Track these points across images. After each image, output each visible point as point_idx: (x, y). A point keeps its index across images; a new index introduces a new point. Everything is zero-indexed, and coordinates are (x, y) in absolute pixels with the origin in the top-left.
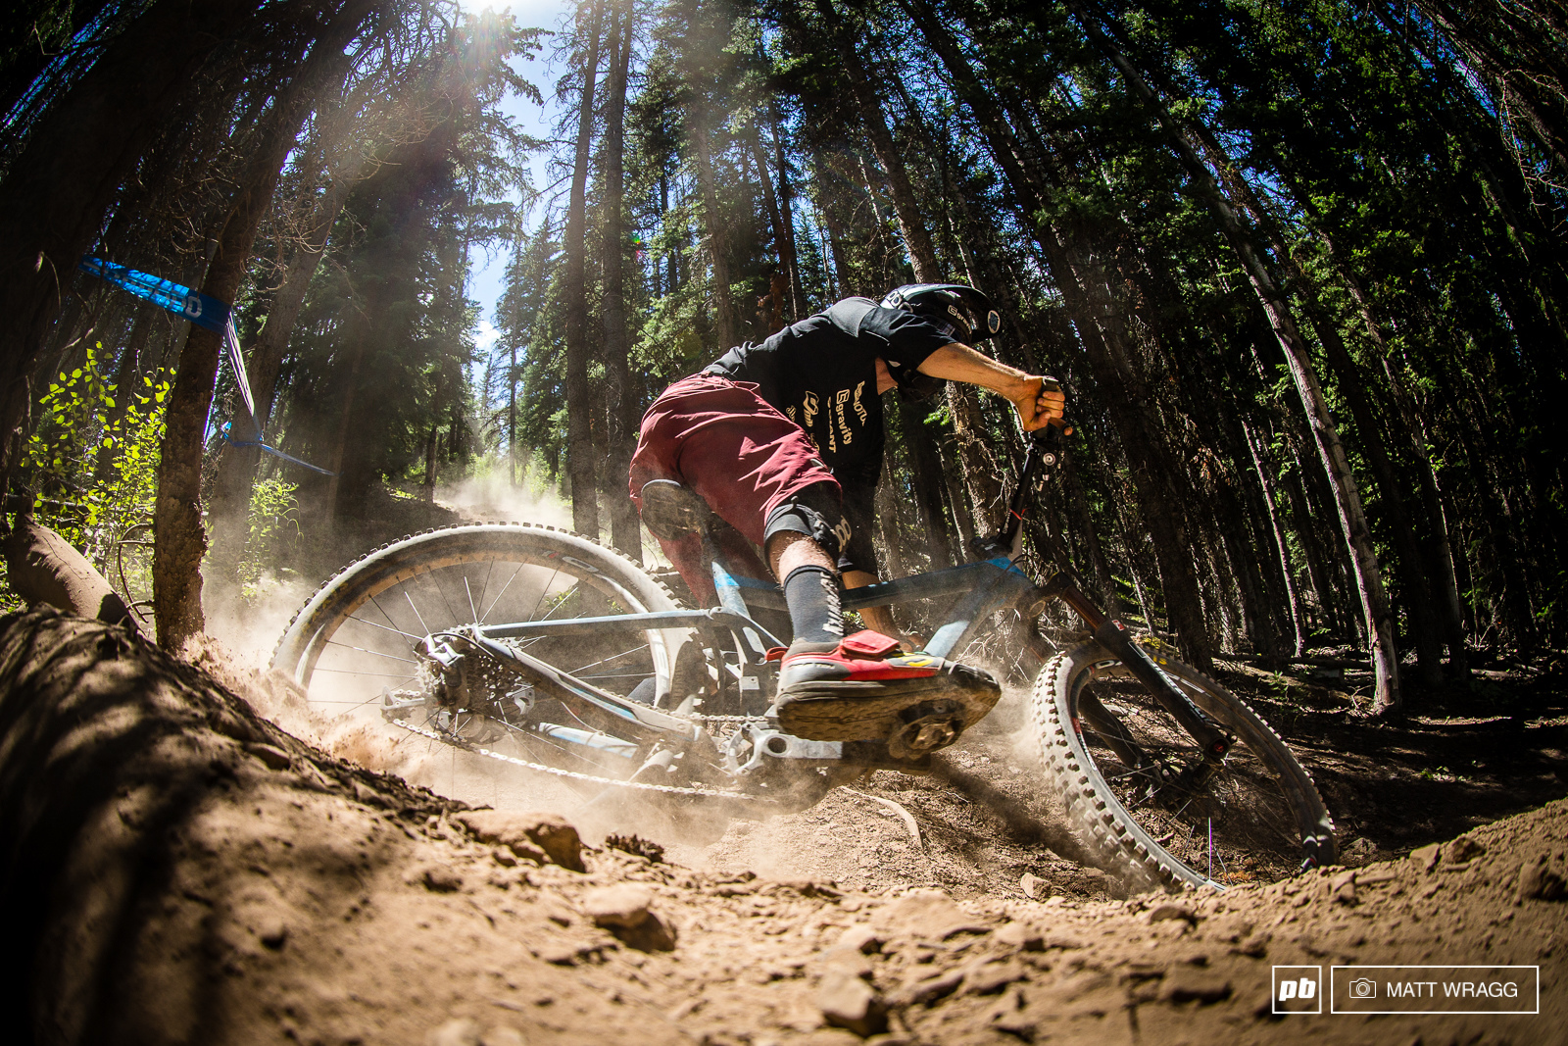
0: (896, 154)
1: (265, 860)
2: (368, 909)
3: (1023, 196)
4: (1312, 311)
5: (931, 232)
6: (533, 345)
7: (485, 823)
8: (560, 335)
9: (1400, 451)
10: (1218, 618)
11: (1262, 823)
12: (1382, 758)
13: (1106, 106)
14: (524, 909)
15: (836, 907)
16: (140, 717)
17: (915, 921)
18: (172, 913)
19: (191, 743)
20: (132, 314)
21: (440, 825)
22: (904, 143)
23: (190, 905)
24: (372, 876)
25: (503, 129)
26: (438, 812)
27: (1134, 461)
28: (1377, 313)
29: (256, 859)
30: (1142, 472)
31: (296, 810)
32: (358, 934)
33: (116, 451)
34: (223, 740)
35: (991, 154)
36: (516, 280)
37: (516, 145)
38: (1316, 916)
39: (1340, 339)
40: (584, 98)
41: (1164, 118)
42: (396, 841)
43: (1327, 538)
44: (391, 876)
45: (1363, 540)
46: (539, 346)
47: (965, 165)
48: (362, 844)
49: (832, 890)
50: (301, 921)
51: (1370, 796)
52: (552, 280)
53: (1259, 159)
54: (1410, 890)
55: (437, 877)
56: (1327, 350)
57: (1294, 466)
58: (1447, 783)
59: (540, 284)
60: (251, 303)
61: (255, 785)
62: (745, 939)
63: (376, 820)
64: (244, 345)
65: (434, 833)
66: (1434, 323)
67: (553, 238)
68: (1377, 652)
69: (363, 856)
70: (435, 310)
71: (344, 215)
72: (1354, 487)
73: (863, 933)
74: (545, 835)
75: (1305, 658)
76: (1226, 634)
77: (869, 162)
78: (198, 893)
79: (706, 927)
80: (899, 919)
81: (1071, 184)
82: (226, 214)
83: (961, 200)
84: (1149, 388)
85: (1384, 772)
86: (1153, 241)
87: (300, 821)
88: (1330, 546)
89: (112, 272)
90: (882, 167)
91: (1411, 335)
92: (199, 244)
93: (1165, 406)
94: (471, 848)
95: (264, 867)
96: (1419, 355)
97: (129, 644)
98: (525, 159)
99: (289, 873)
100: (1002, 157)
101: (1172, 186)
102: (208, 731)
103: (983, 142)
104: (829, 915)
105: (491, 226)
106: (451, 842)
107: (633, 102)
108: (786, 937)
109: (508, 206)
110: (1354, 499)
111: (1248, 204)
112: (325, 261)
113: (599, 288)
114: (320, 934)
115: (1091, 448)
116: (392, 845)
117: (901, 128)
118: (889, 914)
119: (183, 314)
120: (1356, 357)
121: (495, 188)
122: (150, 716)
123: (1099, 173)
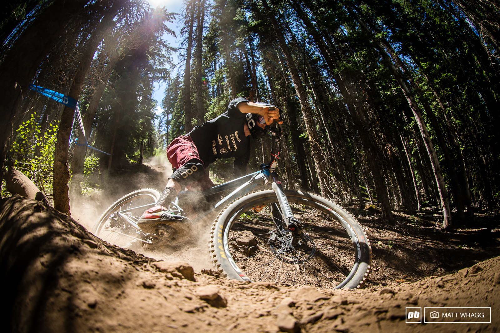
0: (289, 52)
1: (89, 278)
2: (124, 295)
3: (330, 65)
4: (422, 100)
5: (301, 76)
6: (174, 113)
7: (162, 266)
8: (182, 110)
9: (450, 144)
10: (393, 199)
11: (408, 264)
12: (446, 242)
13: (355, 35)
14: (176, 294)
15: (278, 292)
16: (48, 231)
17: (305, 296)
18: (58, 295)
19: (65, 239)
20: (46, 104)
21: (147, 266)
22: (291, 48)
23: (64, 293)
24: (125, 283)
25: (163, 45)
26: (147, 262)
27: (366, 149)
28: (443, 100)
29: (86, 278)
30: (369, 152)
31: (99, 261)
32: (121, 303)
33: (40, 147)
34: (75, 238)
35: (319, 51)
36: (168, 93)
37: (168, 50)
38: (431, 291)
39: (431, 109)
40: (189, 35)
41: (374, 39)
42: (133, 272)
43: (428, 172)
44: (132, 283)
45: (439, 173)
46: (176, 114)
47: (311, 55)
48: (122, 273)
49: (276, 286)
50: (101, 299)
51: (442, 254)
52: (180, 93)
53: (405, 51)
54: (460, 282)
55: (147, 284)
56: (427, 112)
57: (417, 149)
58: (467, 250)
59: (176, 94)
60: (84, 100)
61: (86, 253)
62: (250, 303)
63: (126, 265)
64: (82, 114)
65: (145, 269)
66: (461, 103)
67: (180, 80)
68: (444, 208)
69: (122, 277)
70: (142, 102)
71: (113, 73)
72: (436, 156)
73: (289, 300)
74: (182, 269)
75: (421, 211)
76: (396, 203)
77: (280, 54)
78: (67, 289)
79: (237, 299)
80: (300, 296)
81: (345, 60)
82: (76, 71)
83: (310, 66)
84: (370, 125)
85: (447, 247)
86: (371, 78)
87: (101, 265)
88: (428, 175)
89: (39, 89)
90: (285, 56)
91: (453, 107)
92: (67, 81)
93: (376, 131)
94: (158, 274)
95: (89, 280)
96: (456, 113)
97: (45, 207)
98: (171, 54)
99: (97, 282)
100: (323, 52)
101: (377, 61)
102: (70, 235)
103: (317, 47)
104: (277, 294)
105: (160, 76)
106: (151, 272)
107: (205, 36)
108: (263, 302)
109: (165, 69)
110: (436, 159)
111: (401, 66)
112: (107, 87)
113: (195, 95)
114: (108, 303)
115: (352, 144)
116: (132, 273)
117: (290, 43)
118: (296, 294)
119: (62, 103)
120: (436, 114)
121: (161, 64)
122: (51, 230)
123: (354, 57)
